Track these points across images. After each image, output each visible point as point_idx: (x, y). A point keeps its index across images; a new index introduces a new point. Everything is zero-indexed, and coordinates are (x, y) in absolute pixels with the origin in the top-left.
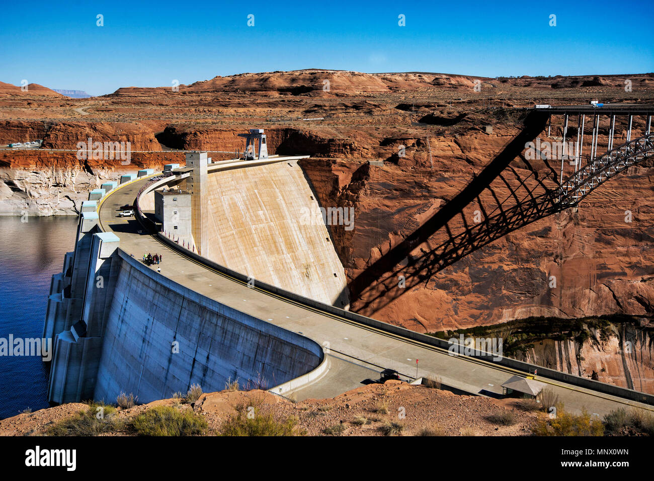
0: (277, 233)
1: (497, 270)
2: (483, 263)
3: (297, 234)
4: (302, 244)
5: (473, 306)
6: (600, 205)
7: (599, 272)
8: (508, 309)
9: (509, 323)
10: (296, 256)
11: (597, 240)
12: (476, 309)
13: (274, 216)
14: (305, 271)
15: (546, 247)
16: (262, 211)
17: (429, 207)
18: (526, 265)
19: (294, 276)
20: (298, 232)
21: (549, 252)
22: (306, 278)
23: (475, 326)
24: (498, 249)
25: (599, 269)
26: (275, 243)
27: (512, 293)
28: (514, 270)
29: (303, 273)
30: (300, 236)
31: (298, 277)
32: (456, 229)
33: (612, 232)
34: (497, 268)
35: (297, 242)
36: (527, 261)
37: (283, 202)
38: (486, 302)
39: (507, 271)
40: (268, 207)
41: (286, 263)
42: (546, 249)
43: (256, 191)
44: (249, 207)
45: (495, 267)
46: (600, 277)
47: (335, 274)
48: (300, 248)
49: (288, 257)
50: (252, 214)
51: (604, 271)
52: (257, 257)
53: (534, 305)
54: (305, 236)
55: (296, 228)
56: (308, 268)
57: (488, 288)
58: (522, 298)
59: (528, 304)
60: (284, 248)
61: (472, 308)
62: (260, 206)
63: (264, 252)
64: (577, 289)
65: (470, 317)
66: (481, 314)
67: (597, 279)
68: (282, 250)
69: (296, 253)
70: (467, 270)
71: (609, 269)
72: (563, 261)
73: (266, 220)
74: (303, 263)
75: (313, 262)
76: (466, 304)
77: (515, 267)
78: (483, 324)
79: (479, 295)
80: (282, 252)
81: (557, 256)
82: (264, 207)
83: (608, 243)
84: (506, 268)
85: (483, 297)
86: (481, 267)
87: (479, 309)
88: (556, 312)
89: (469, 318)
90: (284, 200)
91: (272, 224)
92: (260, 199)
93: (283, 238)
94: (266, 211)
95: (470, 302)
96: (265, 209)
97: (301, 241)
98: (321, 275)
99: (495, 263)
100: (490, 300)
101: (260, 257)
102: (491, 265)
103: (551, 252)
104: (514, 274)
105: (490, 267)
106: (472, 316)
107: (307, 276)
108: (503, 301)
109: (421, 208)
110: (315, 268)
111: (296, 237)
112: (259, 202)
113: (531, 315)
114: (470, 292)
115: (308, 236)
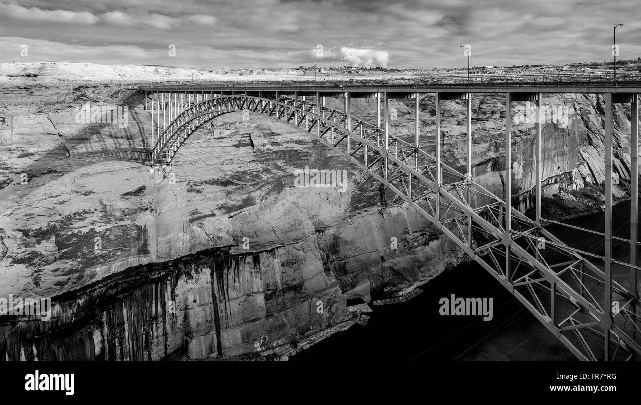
1: (88, 233)
2: (73, 229)
5: (58, 273)
6: (191, 162)
7: (191, 217)
8: (102, 266)
9: (104, 279)
11: (189, 191)
12: (63, 275)
15: (141, 204)
18: (120, 224)
21: (144, 208)
23: (61, 293)
24: (90, 213)
25: (191, 215)
27: (106, 251)
28: (108, 230)
32: (40, 202)
33: (202, 183)
34: (87, 231)
36: (122, 220)
38: (76, 266)
39: (100, 232)
42: (141, 205)
45: (85, 230)
46: (192, 221)
51: (196, 216)
53: (131, 256)
57: (78, 252)
58: (119, 253)
59: (124, 257)
61: (59, 275)
64: (172, 235)
65: (55, 285)
66: (69, 279)
67: (190, 223)
70: (53, 238)
71: (200, 213)
72: (158, 213)
76: (51, 273)
77: (109, 226)
78: (72, 288)
79: (67, 261)
81: (152, 210)
83: (199, 192)
84: (98, 229)
85: (70, 262)
86: (70, 233)
87: (66, 275)
88: (153, 258)
89: (54, 287)
95: (57, 270)
99: (86, 227)
100: (81, 263)
102: (80, 229)
103: (146, 207)
104: (108, 233)
105: (80, 232)
106: (58, 284)
108: (95, 260)
113: (129, 266)
114: (55, 260)
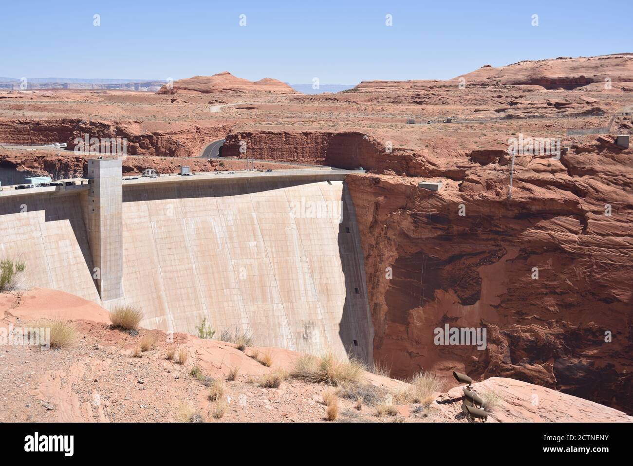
0: (271, 273)
3: (304, 279)
4: (309, 293)
10: (293, 308)
13: (274, 250)
14: (303, 330)
16: (255, 243)
17: (500, 258)
19: (282, 336)
20: (307, 276)
22: (302, 340)
26: (263, 287)
29: (299, 333)
30: (309, 281)
31: (289, 337)
35: (302, 288)
37: (295, 232)
40: (267, 238)
41: (273, 316)
43: (254, 215)
44: (234, 234)
47: (355, 342)
48: (303, 299)
49: (278, 308)
50: (236, 245)
52: (225, 304)
54: (318, 282)
55: (306, 270)
56: (309, 327)
60: (276, 295)
62: (254, 235)
63: (240, 297)
68: (271, 297)
69: (295, 304)
73: (258, 255)
74: (304, 319)
75: (322, 321)
80: (272, 301)
82: (260, 236)
90: (298, 229)
91: (266, 260)
92: (257, 226)
93: (278, 282)
94: (262, 243)
96: (261, 239)
97: (309, 288)
98: (329, 339)
101: (231, 303)
107: (304, 338)
109: (486, 258)
110: (321, 327)
111: (301, 281)
112: (254, 230)
115: (324, 281)
